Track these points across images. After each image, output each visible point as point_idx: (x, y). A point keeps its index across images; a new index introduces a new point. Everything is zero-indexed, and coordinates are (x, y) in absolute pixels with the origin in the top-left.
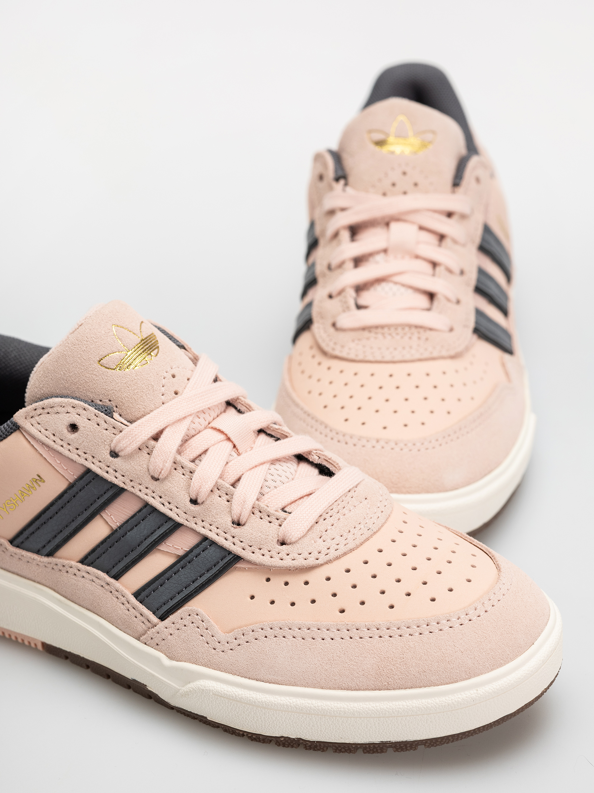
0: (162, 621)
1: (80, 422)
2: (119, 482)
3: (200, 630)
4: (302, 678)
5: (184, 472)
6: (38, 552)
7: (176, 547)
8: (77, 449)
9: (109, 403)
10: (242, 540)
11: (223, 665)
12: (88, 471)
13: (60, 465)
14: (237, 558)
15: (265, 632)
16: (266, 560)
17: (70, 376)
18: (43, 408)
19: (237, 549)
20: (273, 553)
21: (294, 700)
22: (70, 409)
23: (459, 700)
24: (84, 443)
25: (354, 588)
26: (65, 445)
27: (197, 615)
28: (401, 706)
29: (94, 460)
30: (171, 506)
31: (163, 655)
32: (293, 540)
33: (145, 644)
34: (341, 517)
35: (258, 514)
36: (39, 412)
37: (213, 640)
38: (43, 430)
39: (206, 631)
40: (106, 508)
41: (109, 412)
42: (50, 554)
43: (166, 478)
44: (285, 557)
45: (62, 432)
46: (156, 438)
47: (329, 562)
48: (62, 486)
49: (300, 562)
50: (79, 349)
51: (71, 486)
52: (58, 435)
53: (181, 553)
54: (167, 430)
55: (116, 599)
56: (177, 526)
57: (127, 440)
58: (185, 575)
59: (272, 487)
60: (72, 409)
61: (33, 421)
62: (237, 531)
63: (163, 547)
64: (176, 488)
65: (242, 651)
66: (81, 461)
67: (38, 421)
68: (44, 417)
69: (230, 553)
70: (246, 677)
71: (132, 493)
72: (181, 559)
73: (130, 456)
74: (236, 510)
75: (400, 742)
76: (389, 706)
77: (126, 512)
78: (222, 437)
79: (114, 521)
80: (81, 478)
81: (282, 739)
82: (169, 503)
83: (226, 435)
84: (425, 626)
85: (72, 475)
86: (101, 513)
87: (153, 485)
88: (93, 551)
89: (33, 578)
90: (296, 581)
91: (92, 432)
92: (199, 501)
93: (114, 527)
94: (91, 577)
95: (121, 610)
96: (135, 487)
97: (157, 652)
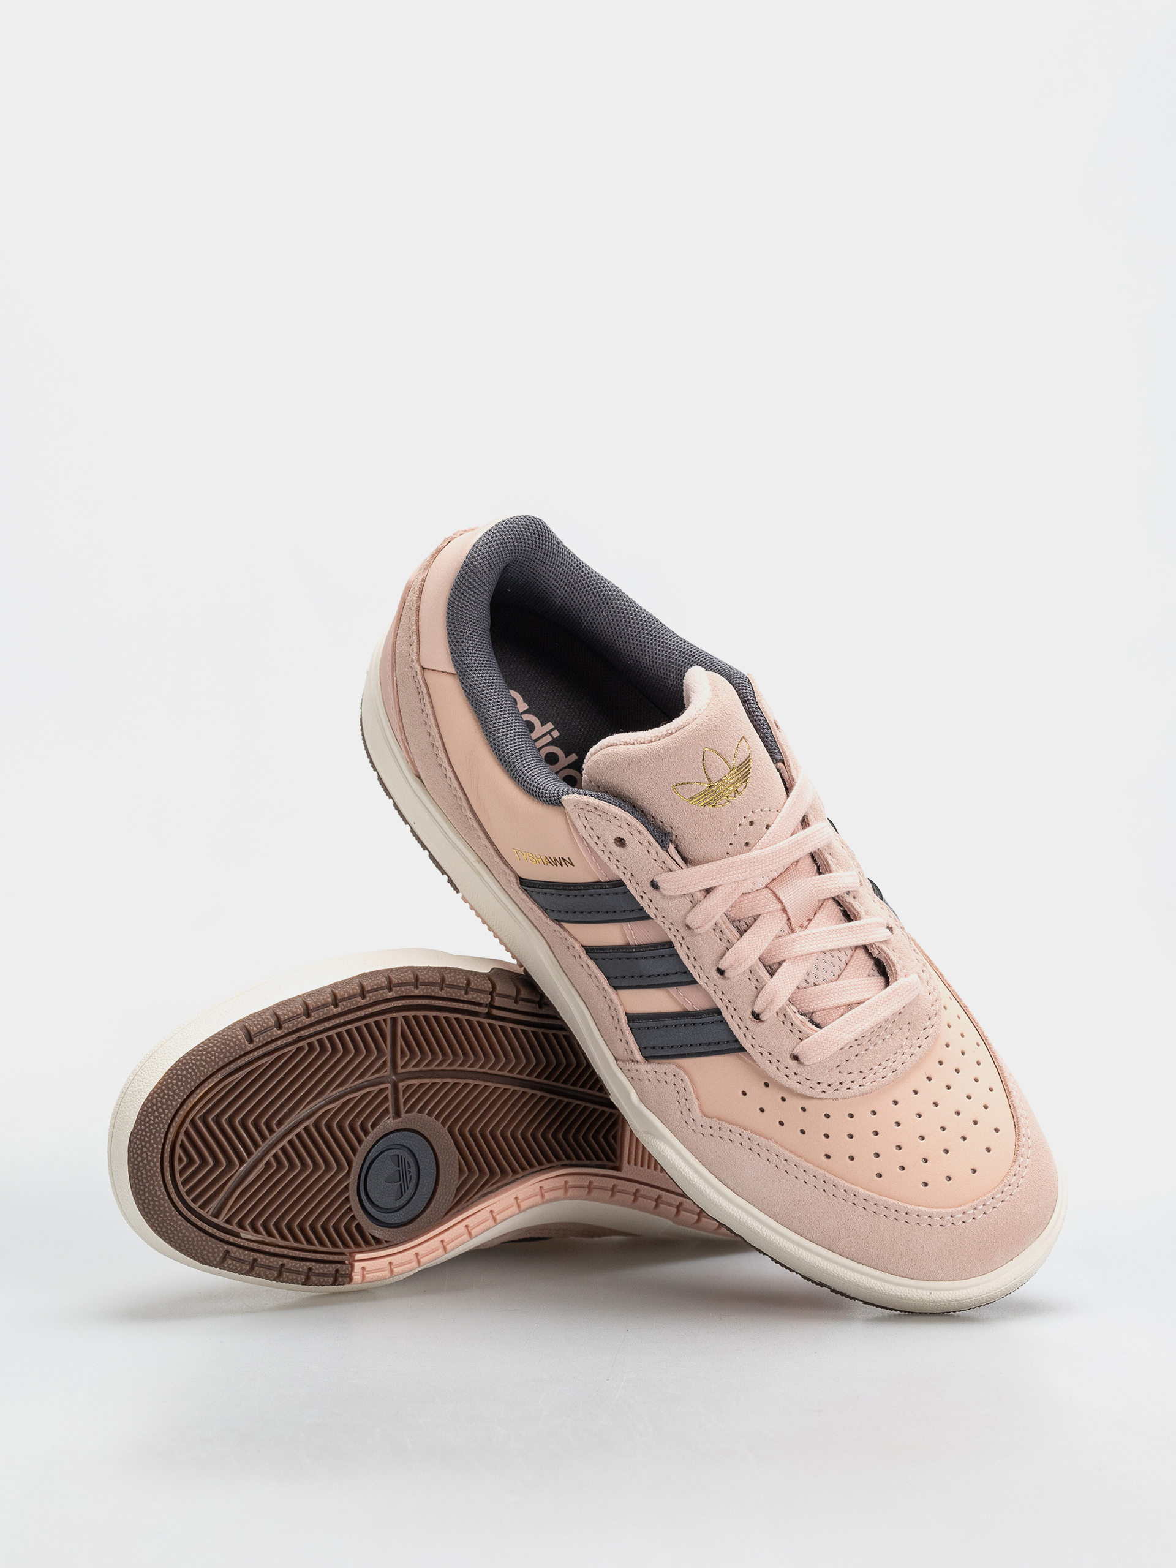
0: (646, 1062)
1: (631, 841)
2: (650, 911)
3: (680, 1097)
6: (545, 912)
7: (686, 1001)
8: (618, 861)
10: (753, 1036)
11: (689, 1142)
12: (621, 883)
13: (594, 864)
14: (742, 1050)
15: (742, 1140)
16: (771, 1070)
18: (596, 808)
19: (745, 1042)
20: (782, 1066)
21: (746, 1217)
22: (624, 825)
23: (909, 1295)
24: (627, 860)
25: (849, 1137)
26: (606, 852)
27: (682, 1080)
28: (848, 1277)
29: (631, 879)
30: (695, 963)
31: (634, 1091)
33: (622, 1070)
34: (871, 1048)
35: (782, 1017)
37: (689, 1114)
38: (588, 827)
39: (685, 1101)
40: (629, 924)
41: (664, 845)
42: (557, 921)
43: (700, 934)
44: (791, 1075)
45: (608, 840)
46: (706, 891)
48: (589, 878)
49: (805, 1087)
51: (600, 884)
52: (602, 840)
53: (689, 1008)
54: (720, 888)
55: (607, 1009)
56: (693, 982)
57: (675, 881)
58: (684, 1034)
59: (811, 984)
60: (626, 825)
61: (582, 815)
62: (753, 1025)
63: (673, 992)
64: (707, 950)
65: (713, 1143)
66: (617, 871)
67: (587, 816)
68: (594, 817)
69: (737, 1041)
71: (658, 926)
72: (687, 1014)
73: (671, 897)
74: (761, 1002)
76: (835, 1271)
77: (647, 938)
78: (779, 907)
79: (632, 937)
80: (611, 883)
82: (695, 960)
83: (784, 905)
84: (904, 1213)
85: (604, 876)
86: (622, 923)
87: (685, 933)
88: (599, 948)
90: (794, 1103)
91: (639, 855)
92: (726, 974)
93: (631, 943)
94: (589, 972)
95: (609, 1022)
96: (665, 923)
97: (631, 1087)
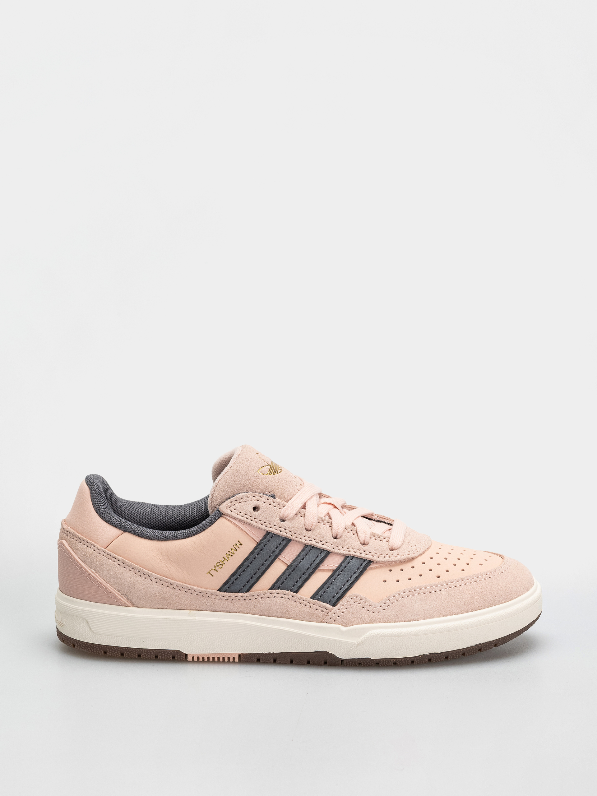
0: (335, 607)
1: (260, 504)
2: (288, 535)
3: (362, 604)
4: (431, 613)
5: (325, 523)
6: (240, 591)
7: (330, 565)
8: (260, 521)
9: (270, 493)
10: (370, 551)
11: (382, 619)
12: (268, 533)
13: (252, 533)
14: (370, 562)
15: (401, 595)
16: (387, 560)
17: (244, 482)
18: (236, 501)
19: (369, 557)
20: (389, 555)
22: (252, 498)
24: (264, 516)
26: (253, 519)
27: (356, 597)
29: (271, 526)
30: (323, 543)
31: (340, 626)
32: (399, 546)
33: (326, 623)
35: (374, 538)
36: (234, 503)
37: (372, 607)
38: (239, 513)
39: (365, 604)
40: (281, 554)
41: (273, 496)
42: (248, 591)
43: (315, 527)
45: (251, 512)
46: (304, 507)
47: (421, 555)
48: (253, 546)
49: (406, 556)
50: (246, 465)
51: (258, 544)
52: (248, 514)
53: (334, 568)
54: (308, 502)
55: (300, 604)
56: (328, 553)
57: (290, 510)
58: (342, 578)
60: (254, 497)
61: (232, 509)
62: (365, 548)
63: (322, 567)
64: (323, 532)
65: (391, 608)
66: (263, 527)
67: (235, 508)
68: (237, 505)
69: (365, 560)
70: (397, 622)
71: (296, 541)
72: (335, 572)
73: (292, 519)
74: (362, 537)
75: (485, 643)
77: (294, 553)
78: (332, 507)
79: (288, 560)
80: (264, 538)
81: (420, 657)
82: (321, 541)
83: (334, 505)
85: (258, 537)
86: (278, 557)
87: (308, 534)
88: (278, 580)
89: (235, 611)
90: (407, 567)
91: (267, 509)
92: (339, 536)
93: (289, 564)
94: (280, 595)
95: (306, 609)
96: (298, 537)
97: (336, 625)
